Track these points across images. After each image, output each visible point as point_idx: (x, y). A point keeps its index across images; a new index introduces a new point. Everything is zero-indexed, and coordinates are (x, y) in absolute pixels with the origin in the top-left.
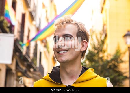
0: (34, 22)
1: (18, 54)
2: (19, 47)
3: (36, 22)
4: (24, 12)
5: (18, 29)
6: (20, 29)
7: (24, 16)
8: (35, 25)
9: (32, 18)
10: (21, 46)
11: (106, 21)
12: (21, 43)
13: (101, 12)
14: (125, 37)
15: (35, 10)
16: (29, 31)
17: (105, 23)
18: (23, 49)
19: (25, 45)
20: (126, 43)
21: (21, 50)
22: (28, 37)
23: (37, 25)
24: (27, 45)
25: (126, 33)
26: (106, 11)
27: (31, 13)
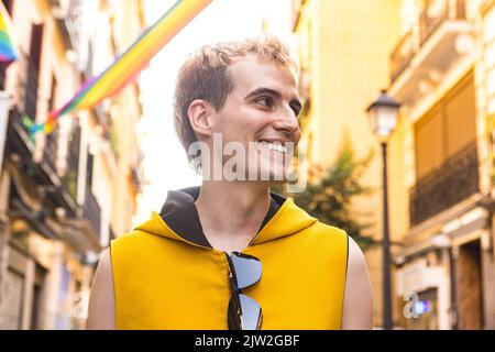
0: (71, 55)
1: (16, 158)
2: (23, 135)
3: (79, 55)
4: (38, 21)
5: (19, 76)
6: (24, 76)
7: (37, 32)
8: (74, 65)
9: (65, 39)
10: (27, 131)
11: (310, 58)
12: (27, 122)
13: (294, 30)
14: (372, 111)
15: (72, 17)
16: (54, 82)
17: (306, 65)
18: (34, 142)
19: (42, 127)
20: (375, 131)
21: (30, 145)
22: (51, 102)
23: (82, 66)
24: (47, 129)
25: (375, 97)
26: (310, 26)
27: (60, 24)
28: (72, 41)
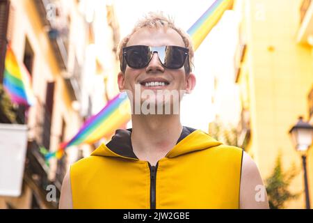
0: (76, 105)
1: (36, 177)
2: (40, 160)
3: (81, 105)
4: (51, 79)
5: (37, 118)
6: (41, 119)
7: (51, 87)
8: (78, 112)
9: (72, 94)
10: (45, 158)
11: (249, 101)
12: (43, 151)
13: (237, 81)
14: (293, 132)
15: (78, 77)
16: (64, 124)
17: (246, 105)
18: (48, 165)
19: (54, 154)
20: (297, 147)
21: (45, 167)
22: (62, 138)
23: (84, 113)
24: (58, 156)
25: (295, 122)
26: (247, 77)
27: (68, 82)
28: (76, 94)
